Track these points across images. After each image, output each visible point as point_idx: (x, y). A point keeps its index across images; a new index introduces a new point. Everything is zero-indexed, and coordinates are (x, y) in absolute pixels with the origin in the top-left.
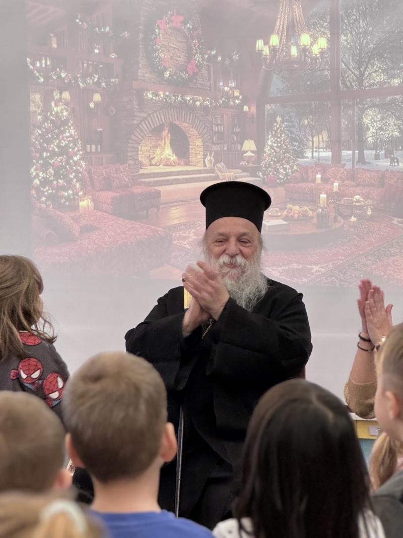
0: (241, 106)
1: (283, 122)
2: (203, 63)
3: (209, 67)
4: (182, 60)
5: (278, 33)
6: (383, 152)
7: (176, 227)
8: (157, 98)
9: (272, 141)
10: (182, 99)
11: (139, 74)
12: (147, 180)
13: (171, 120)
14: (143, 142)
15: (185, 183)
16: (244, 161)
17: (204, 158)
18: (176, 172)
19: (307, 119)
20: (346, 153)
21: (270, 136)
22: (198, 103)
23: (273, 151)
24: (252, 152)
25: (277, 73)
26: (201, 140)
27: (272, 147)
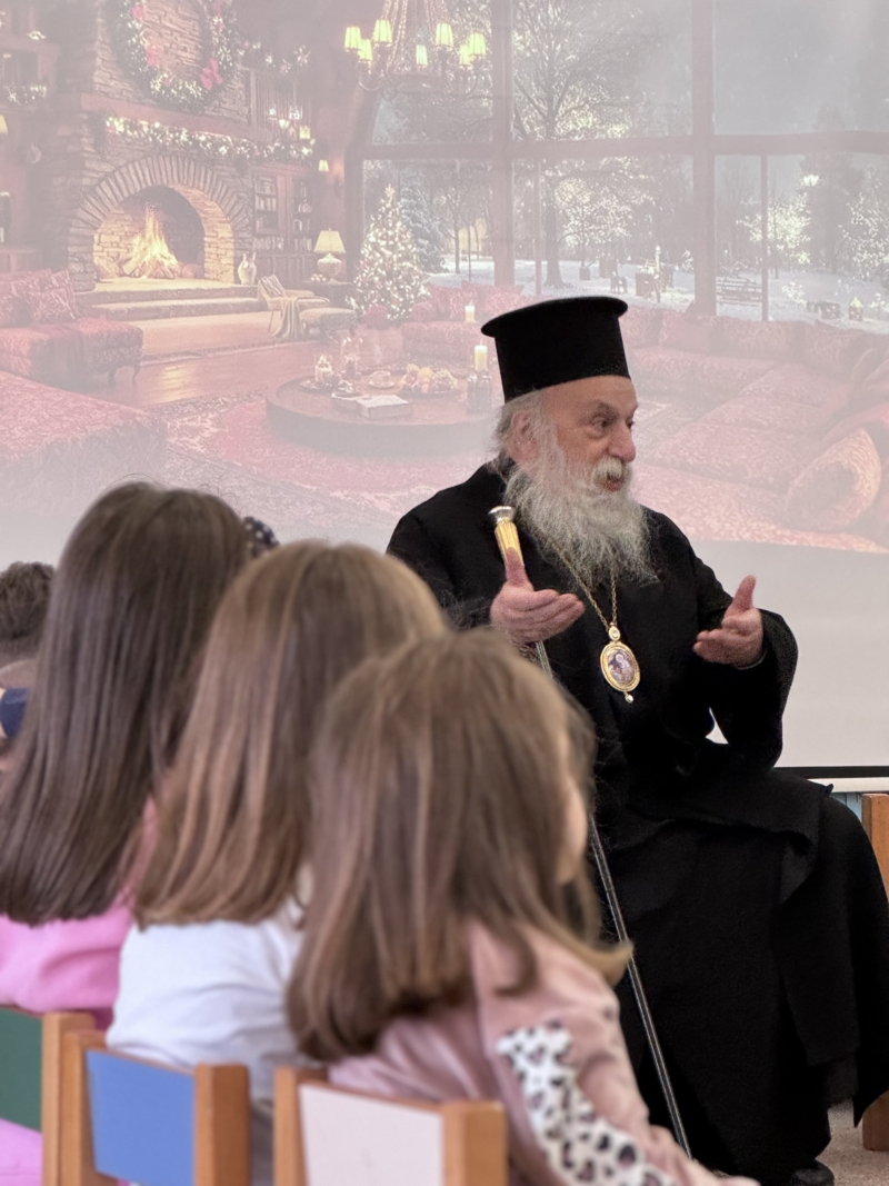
0: (312, 161)
1: (398, 197)
2: (234, 65)
3: (247, 74)
4: (189, 56)
5: (389, 19)
6: (597, 265)
7: (175, 409)
8: (136, 133)
9: (376, 236)
10: (190, 138)
11: (96, 80)
12: (113, 307)
13: (165, 182)
14: (103, 226)
15: (196, 315)
16: (319, 273)
17: (236, 266)
18: (177, 291)
19: (446, 195)
20: (523, 265)
21: (372, 225)
22: (223, 150)
23: (378, 255)
24: (336, 255)
25: (387, 96)
26: (229, 226)
27: (376, 247)
